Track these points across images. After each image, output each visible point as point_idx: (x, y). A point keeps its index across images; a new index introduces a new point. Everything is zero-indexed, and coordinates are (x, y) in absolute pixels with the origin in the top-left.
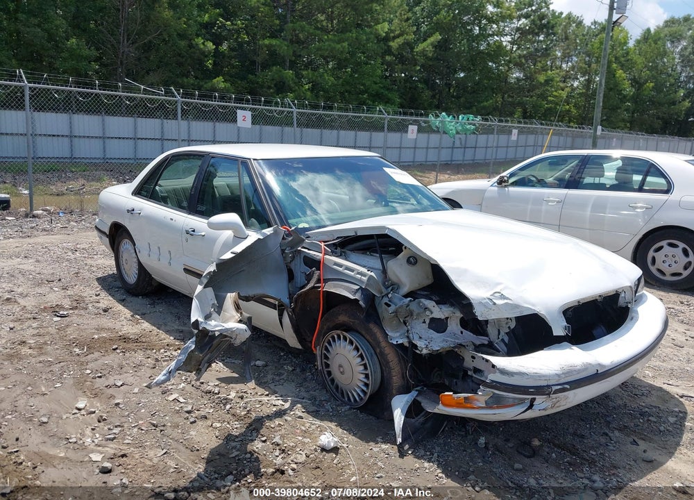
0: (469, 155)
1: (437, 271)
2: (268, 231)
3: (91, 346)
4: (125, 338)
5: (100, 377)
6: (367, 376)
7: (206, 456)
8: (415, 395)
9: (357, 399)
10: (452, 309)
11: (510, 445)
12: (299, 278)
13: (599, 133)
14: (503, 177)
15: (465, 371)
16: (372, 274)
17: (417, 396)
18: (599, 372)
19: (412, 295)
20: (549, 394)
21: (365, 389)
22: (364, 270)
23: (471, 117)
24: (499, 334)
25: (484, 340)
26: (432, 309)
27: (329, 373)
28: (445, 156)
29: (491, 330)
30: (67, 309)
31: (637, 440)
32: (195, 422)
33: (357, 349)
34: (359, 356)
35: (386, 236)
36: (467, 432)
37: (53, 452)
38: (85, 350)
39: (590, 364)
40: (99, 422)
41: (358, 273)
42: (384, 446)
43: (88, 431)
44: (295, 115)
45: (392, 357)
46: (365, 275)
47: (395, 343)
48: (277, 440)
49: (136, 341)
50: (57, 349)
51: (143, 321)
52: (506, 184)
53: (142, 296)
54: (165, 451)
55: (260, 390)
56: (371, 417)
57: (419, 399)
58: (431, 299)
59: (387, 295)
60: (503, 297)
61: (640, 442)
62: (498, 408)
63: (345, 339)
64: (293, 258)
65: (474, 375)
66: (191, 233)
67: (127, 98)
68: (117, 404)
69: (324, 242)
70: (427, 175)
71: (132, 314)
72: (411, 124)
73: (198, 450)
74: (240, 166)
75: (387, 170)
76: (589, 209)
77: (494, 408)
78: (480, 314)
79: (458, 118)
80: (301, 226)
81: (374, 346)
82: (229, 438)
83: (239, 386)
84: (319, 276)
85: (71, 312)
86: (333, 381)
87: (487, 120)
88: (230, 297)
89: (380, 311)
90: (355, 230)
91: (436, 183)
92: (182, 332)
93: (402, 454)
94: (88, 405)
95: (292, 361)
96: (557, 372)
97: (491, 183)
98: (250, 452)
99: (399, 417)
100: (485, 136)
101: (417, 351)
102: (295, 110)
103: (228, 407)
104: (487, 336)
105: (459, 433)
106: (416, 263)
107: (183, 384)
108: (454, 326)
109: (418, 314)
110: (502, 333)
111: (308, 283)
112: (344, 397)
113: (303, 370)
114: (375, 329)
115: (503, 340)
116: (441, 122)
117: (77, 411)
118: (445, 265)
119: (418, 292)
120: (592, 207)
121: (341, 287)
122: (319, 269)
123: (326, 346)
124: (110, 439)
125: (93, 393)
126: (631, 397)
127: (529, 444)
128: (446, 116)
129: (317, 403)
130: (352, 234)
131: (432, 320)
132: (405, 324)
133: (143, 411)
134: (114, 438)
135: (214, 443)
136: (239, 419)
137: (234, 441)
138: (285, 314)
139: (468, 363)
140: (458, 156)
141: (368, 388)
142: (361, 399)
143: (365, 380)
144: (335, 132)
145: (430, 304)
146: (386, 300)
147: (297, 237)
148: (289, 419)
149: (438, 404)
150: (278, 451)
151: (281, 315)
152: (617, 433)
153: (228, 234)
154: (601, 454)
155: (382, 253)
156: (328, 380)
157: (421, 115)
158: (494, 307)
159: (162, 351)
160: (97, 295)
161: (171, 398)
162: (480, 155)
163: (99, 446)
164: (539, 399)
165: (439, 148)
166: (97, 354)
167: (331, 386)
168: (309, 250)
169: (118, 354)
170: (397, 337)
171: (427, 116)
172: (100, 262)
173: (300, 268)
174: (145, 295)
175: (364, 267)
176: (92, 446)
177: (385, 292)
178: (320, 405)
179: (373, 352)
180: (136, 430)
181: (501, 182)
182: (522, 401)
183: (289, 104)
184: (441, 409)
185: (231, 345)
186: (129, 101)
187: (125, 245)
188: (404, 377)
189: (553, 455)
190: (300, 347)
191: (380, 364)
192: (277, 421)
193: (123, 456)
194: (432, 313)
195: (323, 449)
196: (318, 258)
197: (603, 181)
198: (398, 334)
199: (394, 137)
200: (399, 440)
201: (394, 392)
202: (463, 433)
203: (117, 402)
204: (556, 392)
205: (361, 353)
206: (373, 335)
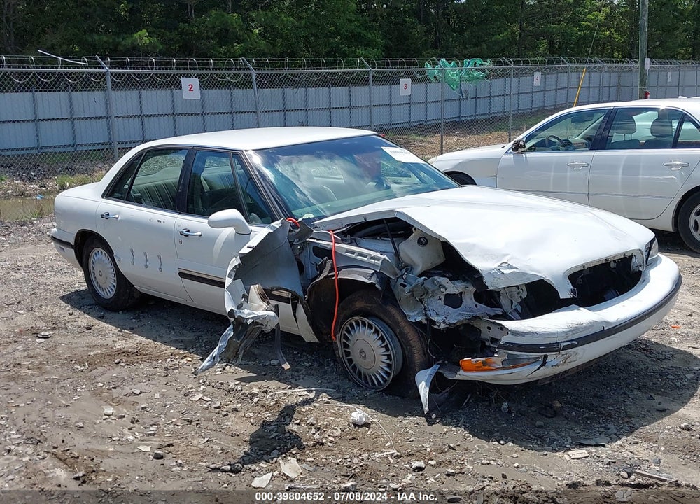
0: (482, 108)
1: (447, 248)
2: (277, 224)
3: (92, 362)
4: (124, 353)
5: (115, 388)
6: (389, 357)
7: (248, 439)
8: (437, 369)
9: (381, 381)
10: (465, 284)
11: (533, 409)
12: (310, 270)
13: (647, 67)
14: (518, 142)
15: (483, 342)
16: (386, 257)
17: (439, 369)
18: (606, 329)
19: (426, 274)
20: (559, 351)
21: (388, 370)
22: (377, 254)
23: (479, 61)
24: (512, 304)
25: (499, 311)
26: (447, 285)
27: (351, 361)
28: (451, 111)
29: (504, 301)
30: (46, 331)
31: (652, 395)
32: (227, 415)
33: (377, 332)
34: (379, 339)
35: (396, 219)
36: (490, 401)
37: (101, 448)
38: (87, 366)
39: (596, 322)
40: (133, 423)
41: (372, 258)
42: (412, 418)
43: (126, 431)
44: (254, 77)
45: (412, 335)
46: (379, 260)
47: (414, 321)
48: (311, 420)
49: (136, 354)
50: (57, 368)
51: (134, 335)
52: (523, 149)
53: (123, 310)
54: (206, 439)
55: (283, 385)
56: (396, 398)
57: (441, 371)
58: (445, 277)
59: (402, 276)
60: (510, 267)
61: (657, 397)
62: (514, 368)
63: (364, 324)
64: (302, 249)
65: (491, 345)
66: (186, 234)
67: (43, 75)
68: (144, 408)
69: (333, 231)
70: (429, 139)
71: (119, 329)
72: (403, 77)
73: (238, 435)
74: (233, 159)
75: (387, 149)
76: (621, 171)
77: (510, 368)
78: (491, 284)
79: (463, 64)
80: (306, 216)
81: (393, 327)
82: (265, 424)
83: (260, 383)
84: (332, 264)
85: (52, 333)
86: (354, 368)
87: (499, 63)
88: (255, 289)
89: (396, 292)
90: (365, 216)
91: (442, 154)
92: (182, 341)
93: (430, 424)
94: (115, 412)
95: (307, 358)
96: (564, 330)
97: (505, 150)
98: (289, 432)
99: (424, 390)
100: (501, 80)
101: (436, 327)
102: (254, 72)
103: (256, 400)
104: (501, 307)
105: (484, 403)
106: (426, 243)
107: (202, 387)
108: (469, 301)
109: (433, 291)
110: (515, 303)
111: (321, 273)
112: (368, 383)
113: (321, 365)
114: (393, 311)
115: (516, 310)
116: (441, 71)
117: (107, 417)
118: (454, 242)
119: (432, 272)
120: (623, 169)
121: (356, 273)
122: (330, 258)
123: (345, 334)
124: (151, 435)
125: (115, 401)
126: (654, 361)
127: (551, 407)
128: (447, 63)
129: (342, 390)
130: (362, 220)
131: (447, 295)
132: (421, 302)
133: (172, 411)
134: (155, 434)
135: (252, 430)
136: (269, 408)
137: (270, 425)
138: (300, 308)
139: (486, 334)
140: (468, 109)
141: (391, 369)
142: (385, 381)
143: (388, 362)
144: (302, 90)
145: (443, 281)
146: (401, 281)
147: (306, 228)
148: (318, 405)
149: (459, 370)
150: (313, 430)
151: (294, 309)
152: (635, 392)
153: (229, 231)
154: (618, 409)
155: (393, 236)
156: (350, 368)
157: (415, 65)
158: (502, 277)
159: (168, 360)
160: (70, 314)
161: (196, 398)
162: (497, 106)
163: (143, 441)
164: (552, 356)
165: (443, 101)
166: (101, 369)
167: (353, 374)
168: (317, 240)
169: (124, 367)
170: (415, 316)
171: (422, 64)
172: (54, 279)
173: (310, 260)
174: (126, 309)
175: (377, 251)
176: (136, 441)
177: (399, 273)
178: (345, 391)
179: (393, 333)
180: (171, 426)
181: (517, 147)
182: (535, 360)
183: (246, 65)
184: (462, 375)
185: (262, 332)
186: (46, 78)
187: (98, 256)
188: (425, 353)
189: (574, 413)
190: (317, 341)
191: (401, 344)
192: (307, 408)
193: (169, 445)
194: (446, 289)
195: (356, 425)
196: (329, 247)
197: (635, 136)
198: (416, 313)
199: (380, 92)
200: (426, 409)
201: (417, 369)
202: (487, 403)
203: (143, 406)
204: (565, 348)
205: (382, 336)
206: (393, 317)
